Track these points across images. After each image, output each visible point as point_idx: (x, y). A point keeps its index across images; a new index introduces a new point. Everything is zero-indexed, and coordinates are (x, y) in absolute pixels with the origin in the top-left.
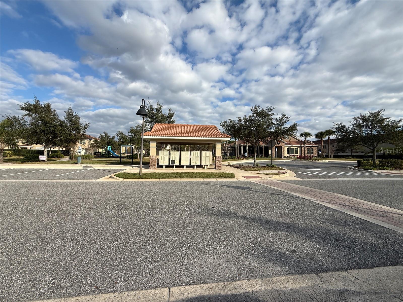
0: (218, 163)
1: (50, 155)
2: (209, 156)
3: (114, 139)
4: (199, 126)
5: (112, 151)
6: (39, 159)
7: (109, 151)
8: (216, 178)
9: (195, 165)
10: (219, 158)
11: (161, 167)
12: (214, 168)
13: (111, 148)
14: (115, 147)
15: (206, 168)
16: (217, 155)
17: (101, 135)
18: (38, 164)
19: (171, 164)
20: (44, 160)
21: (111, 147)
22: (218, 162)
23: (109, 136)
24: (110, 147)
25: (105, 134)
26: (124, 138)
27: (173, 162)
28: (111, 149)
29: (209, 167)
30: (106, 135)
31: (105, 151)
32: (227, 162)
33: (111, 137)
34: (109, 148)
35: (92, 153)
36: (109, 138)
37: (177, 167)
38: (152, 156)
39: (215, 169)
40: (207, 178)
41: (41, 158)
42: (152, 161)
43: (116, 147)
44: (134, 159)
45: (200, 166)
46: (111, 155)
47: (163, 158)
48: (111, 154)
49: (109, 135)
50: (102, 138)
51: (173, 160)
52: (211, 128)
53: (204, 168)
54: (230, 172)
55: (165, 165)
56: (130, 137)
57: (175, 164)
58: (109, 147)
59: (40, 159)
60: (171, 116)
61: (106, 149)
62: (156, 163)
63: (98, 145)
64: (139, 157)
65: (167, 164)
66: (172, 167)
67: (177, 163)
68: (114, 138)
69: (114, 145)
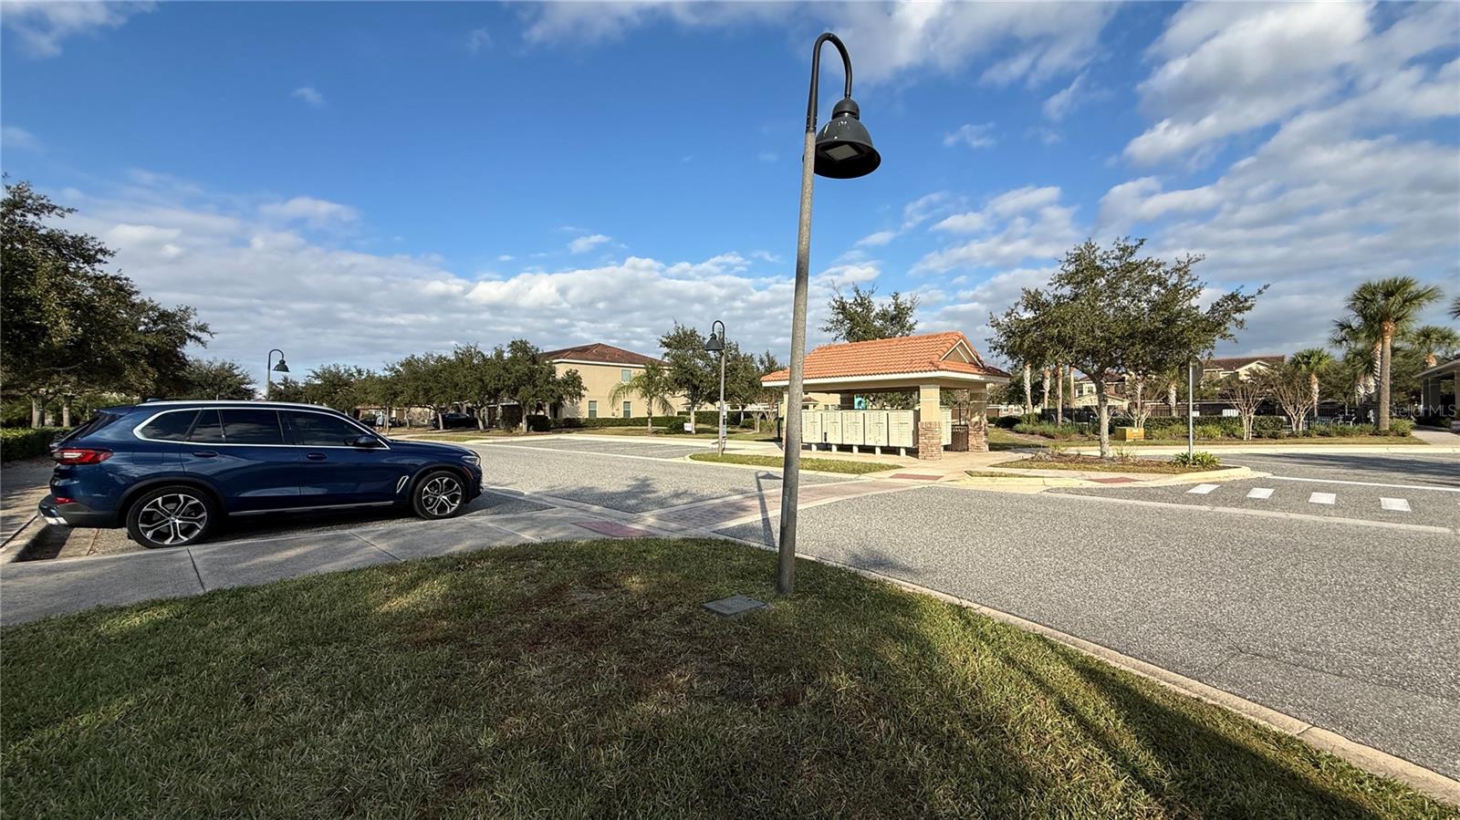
0: (925, 440)
6: (684, 429)
9: (877, 447)
10: (927, 427)
11: (808, 447)
15: (905, 454)
19: (824, 442)
22: (923, 438)
37: (840, 448)
41: (687, 427)
47: (808, 426)
57: (834, 442)
65: (818, 440)
66: (829, 448)
67: (837, 439)
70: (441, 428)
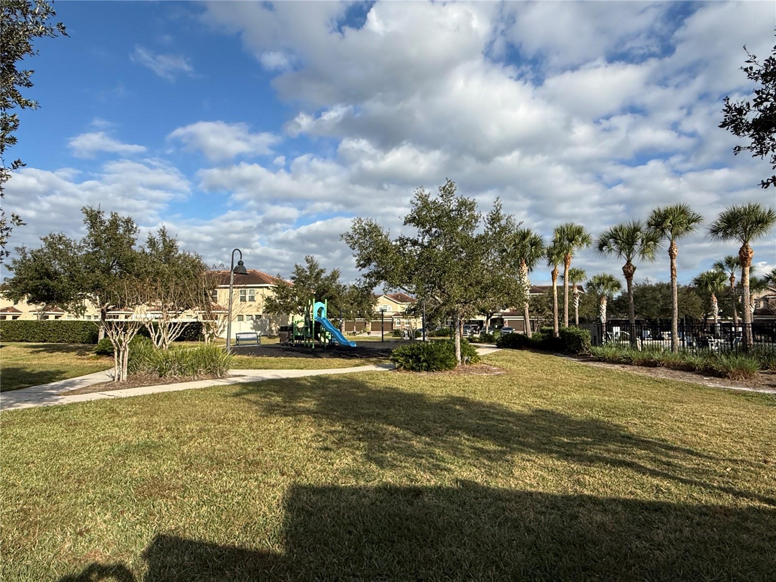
1: (101, 341)
3: (335, 279)
5: (327, 322)
7: (318, 324)
13: (326, 309)
14: (339, 309)
17: (298, 269)
21: (325, 306)
23: (322, 271)
24: (322, 308)
25: (308, 265)
28: (324, 314)
30: (312, 267)
31: (306, 323)
33: (328, 273)
34: (320, 311)
35: (273, 328)
36: (322, 277)
43: (343, 306)
46: (325, 337)
48: (327, 333)
49: (320, 267)
50: (301, 279)
58: (317, 306)
61: (308, 316)
63: (290, 303)
64: (459, 358)
68: (338, 277)
69: (338, 299)
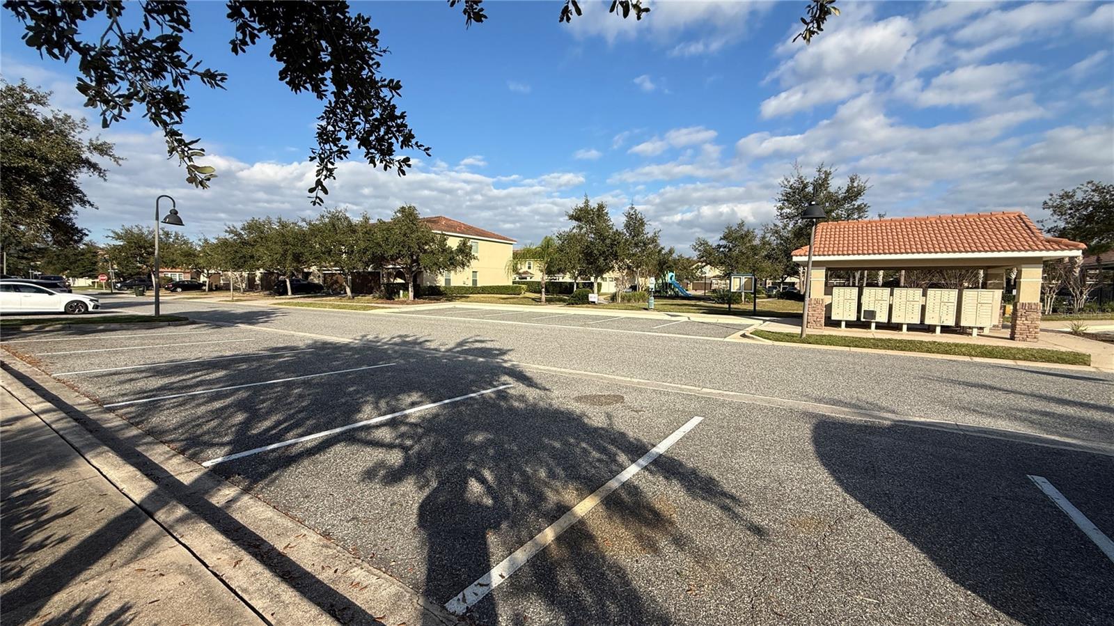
0: (1025, 322)
2: (991, 302)
4: (955, 220)
5: (676, 284)
6: (588, 299)
7: (669, 284)
8: (1014, 359)
9: (938, 326)
10: (1030, 308)
11: (837, 324)
12: (1009, 337)
15: (978, 335)
16: (1021, 301)
18: (587, 307)
19: (862, 319)
20: (594, 302)
21: (674, 275)
22: (1024, 319)
26: (710, 254)
27: (872, 314)
28: (674, 279)
29: (986, 332)
32: (1068, 323)
37: (880, 326)
38: (815, 299)
39: (1012, 338)
40: (983, 357)
41: (591, 297)
42: (815, 311)
44: (733, 304)
45: (957, 329)
46: (674, 294)
47: (841, 303)
48: (675, 290)
51: (870, 309)
52: (1004, 220)
53: (971, 334)
54: (1071, 350)
55: (846, 321)
56: (721, 249)
57: (877, 320)
58: (671, 274)
59: (590, 300)
60: (853, 193)
62: (824, 315)
65: (853, 318)
66: (866, 326)
67: (882, 317)
70: (290, 293)
